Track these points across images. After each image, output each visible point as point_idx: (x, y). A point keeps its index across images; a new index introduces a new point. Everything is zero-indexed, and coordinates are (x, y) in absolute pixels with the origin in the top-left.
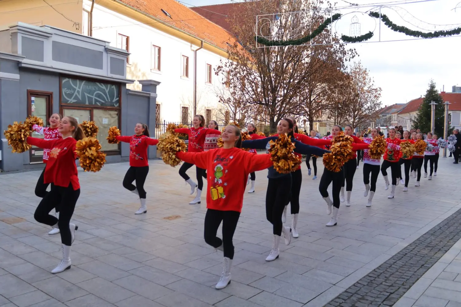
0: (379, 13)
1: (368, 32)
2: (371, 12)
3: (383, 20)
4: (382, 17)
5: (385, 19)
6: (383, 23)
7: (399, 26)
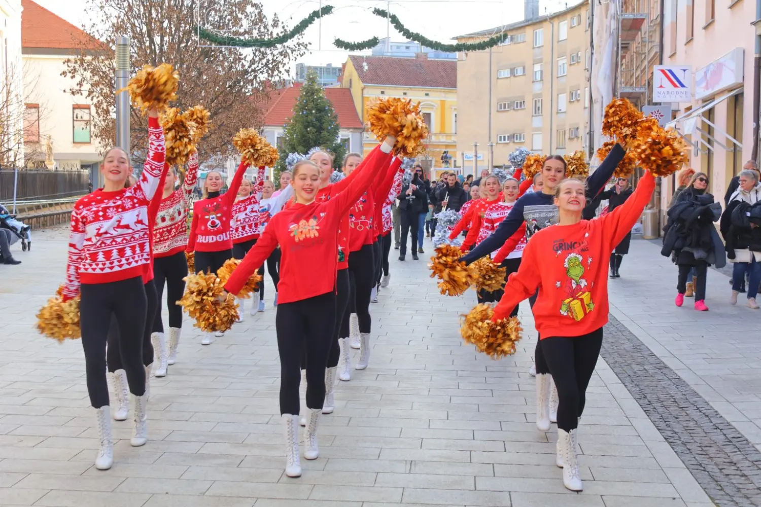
0: (387, 11)
1: (371, 38)
2: (375, 8)
3: (392, 22)
4: (390, 17)
5: (394, 20)
6: (392, 26)
7: (412, 33)
